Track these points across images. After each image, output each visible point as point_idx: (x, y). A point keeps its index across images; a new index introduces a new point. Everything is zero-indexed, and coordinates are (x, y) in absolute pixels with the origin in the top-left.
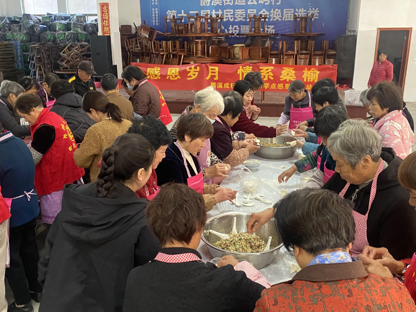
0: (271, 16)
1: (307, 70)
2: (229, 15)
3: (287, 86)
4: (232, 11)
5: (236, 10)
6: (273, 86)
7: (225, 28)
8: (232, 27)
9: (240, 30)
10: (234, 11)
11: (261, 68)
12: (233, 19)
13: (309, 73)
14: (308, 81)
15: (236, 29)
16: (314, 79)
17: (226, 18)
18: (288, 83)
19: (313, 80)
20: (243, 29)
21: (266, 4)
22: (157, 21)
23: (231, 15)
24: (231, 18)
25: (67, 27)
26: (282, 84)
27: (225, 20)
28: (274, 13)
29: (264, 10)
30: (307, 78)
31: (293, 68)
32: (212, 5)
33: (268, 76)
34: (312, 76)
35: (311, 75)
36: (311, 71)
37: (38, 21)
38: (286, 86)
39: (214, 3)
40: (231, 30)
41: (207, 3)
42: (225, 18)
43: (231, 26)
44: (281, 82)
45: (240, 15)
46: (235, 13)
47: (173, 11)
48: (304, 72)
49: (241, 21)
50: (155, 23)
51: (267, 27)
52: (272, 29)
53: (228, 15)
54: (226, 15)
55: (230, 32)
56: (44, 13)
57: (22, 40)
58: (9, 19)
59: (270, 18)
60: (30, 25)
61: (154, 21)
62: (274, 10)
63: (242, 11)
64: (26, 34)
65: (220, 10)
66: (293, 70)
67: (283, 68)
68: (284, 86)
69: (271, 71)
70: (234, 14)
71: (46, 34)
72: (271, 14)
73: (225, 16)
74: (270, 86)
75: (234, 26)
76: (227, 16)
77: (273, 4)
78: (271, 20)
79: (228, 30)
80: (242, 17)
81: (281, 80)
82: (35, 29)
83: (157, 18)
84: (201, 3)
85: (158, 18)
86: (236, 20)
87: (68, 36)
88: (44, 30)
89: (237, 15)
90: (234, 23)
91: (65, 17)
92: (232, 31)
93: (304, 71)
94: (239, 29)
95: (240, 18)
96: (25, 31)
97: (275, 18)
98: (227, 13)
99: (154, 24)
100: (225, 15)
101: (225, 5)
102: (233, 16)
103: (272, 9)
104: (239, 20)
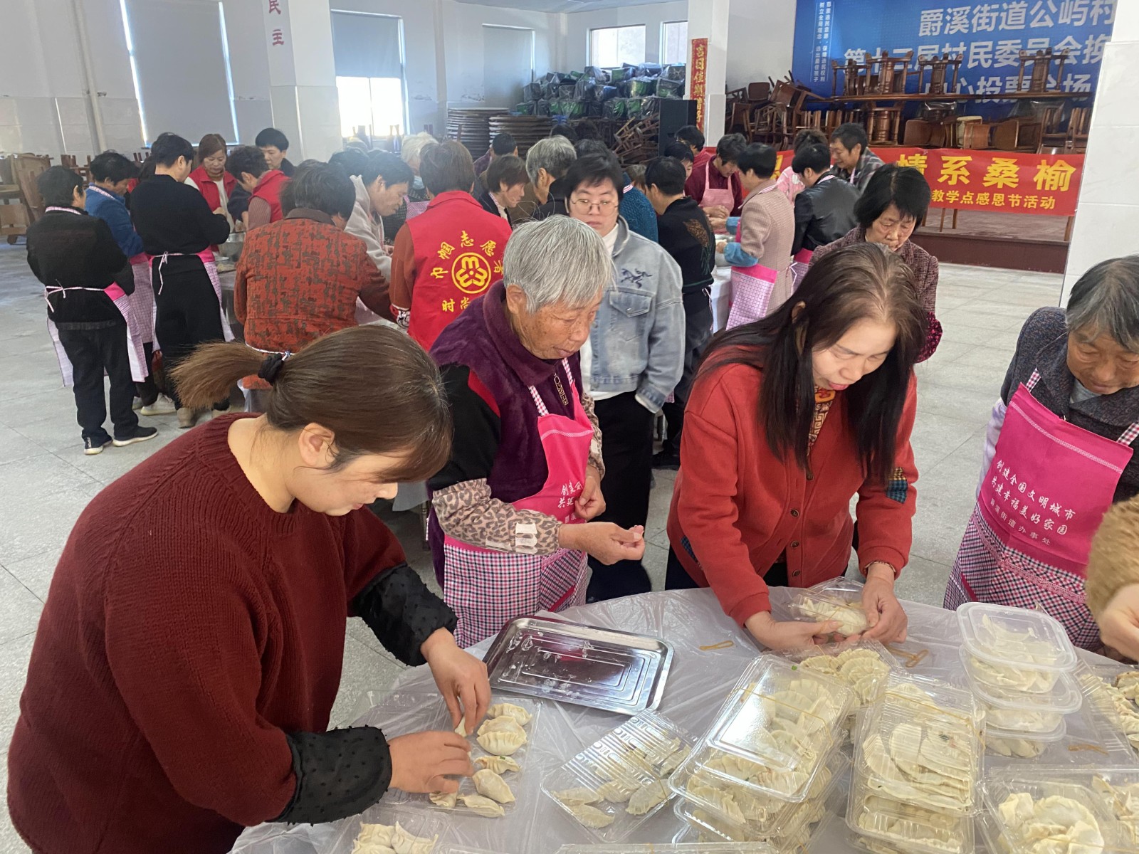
0: (1085, 51)
1: (1048, 164)
2: (982, 53)
3: (999, 197)
4: (990, 44)
5: (1000, 43)
6: (968, 198)
7: (969, 85)
8: (987, 80)
9: (1003, 88)
10: (995, 45)
11: (944, 158)
12: (990, 62)
13: (1051, 170)
14: (1047, 188)
15: (993, 85)
16: (1061, 184)
17: (974, 61)
18: (999, 191)
19: (1059, 187)
20: (1011, 85)
21: (1076, 24)
22: (823, 73)
23: (986, 53)
24: (986, 60)
25: (649, 89)
26: (986, 195)
27: (971, 65)
28: (1093, 46)
29: (1069, 38)
30: (1044, 182)
31: (1015, 160)
32: (946, 32)
33: (959, 176)
34: (1056, 178)
35: (1053, 175)
36: (1055, 167)
37: (605, 78)
38: (994, 199)
39: (950, 30)
40: (981, 87)
41: (934, 29)
42: (970, 61)
43: (983, 78)
44: (984, 190)
45: (1008, 52)
46: (998, 48)
47: (859, 50)
48: (1039, 170)
49: (1009, 66)
50: (820, 76)
51: (1072, 79)
52: (1084, 83)
53: (979, 54)
54: (975, 54)
55: (980, 92)
56: (618, 64)
57: (572, 113)
58: (560, 76)
59: (1082, 56)
60: (590, 86)
61: (816, 73)
62: (1095, 38)
63: (1013, 44)
64: (580, 103)
65: (962, 44)
66: (1014, 164)
67: (994, 159)
68: (991, 198)
69: (965, 166)
70: (993, 52)
71: (612, 103)
72: (1085, 47)
73: (972, 57)
74: (960, 198)
75: (991, 79)
76: (977, 57)
77: (1095, 23)
78: (1085, 62)
79: (976, 88)
80: (1014, 57)
81: (986, 185)
82: (596, 93)
83: (824, 67)
84: (922, 29)
85: (827, 67)
86: (996, 66)
87: (646, 104)
88: (610, 95)
89: (1002, 54)
90: (991, 72)
91: (651, 70)
92: (983, 90)
93: (1039, 167)
94: (1001, 84)
95: (1008, 59)
96: (579, 98)
97: (1095, 57)
98: (977, 50)
99: (816, 79)
100: (971, 53)
101: (974, 31)
102: (991, 56)
103: (1091, 37)
104: (1005, 63)
